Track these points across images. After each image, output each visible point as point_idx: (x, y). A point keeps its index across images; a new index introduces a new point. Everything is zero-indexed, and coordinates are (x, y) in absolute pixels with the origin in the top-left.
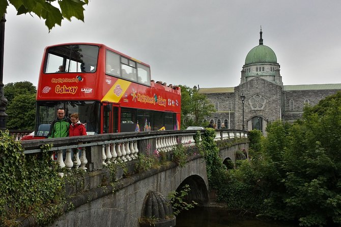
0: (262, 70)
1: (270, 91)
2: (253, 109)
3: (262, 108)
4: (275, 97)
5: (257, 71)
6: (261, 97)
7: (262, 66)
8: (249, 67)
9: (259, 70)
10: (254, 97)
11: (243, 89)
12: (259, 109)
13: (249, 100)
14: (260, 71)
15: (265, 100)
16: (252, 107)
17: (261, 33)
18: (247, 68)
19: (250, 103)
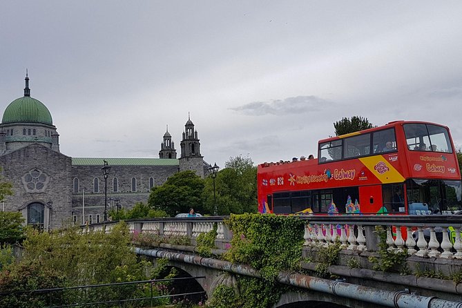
0: (32, 133)
1: (55, 164)
2: (28, 190)
3: (43, 190)
4: (63, 173)
5: (24, 134)
6: (41, 173)
7: (32, 127)
8: (10, 128)
9: (27, 133)
10: (30, 173)
11: (13, 161)
12: (38, 191)
13: (23, 178)
14: (29, 134)
15: (48, 178)
16: (27, 188)
17: (27, 80)
18: (6, 128)
19: (24, 183)
